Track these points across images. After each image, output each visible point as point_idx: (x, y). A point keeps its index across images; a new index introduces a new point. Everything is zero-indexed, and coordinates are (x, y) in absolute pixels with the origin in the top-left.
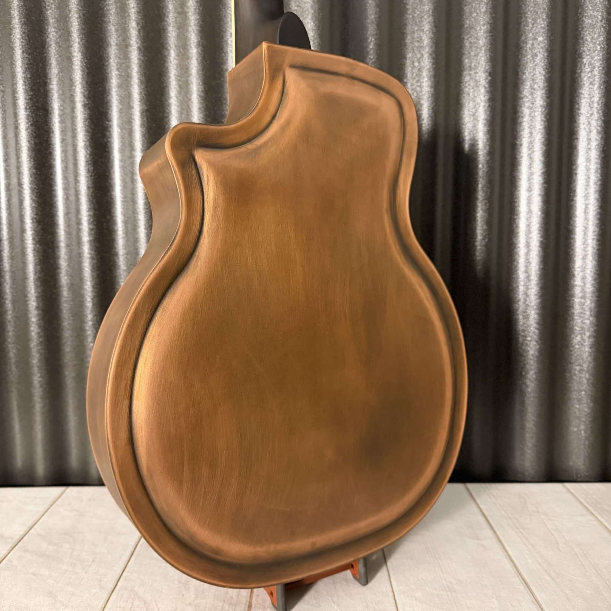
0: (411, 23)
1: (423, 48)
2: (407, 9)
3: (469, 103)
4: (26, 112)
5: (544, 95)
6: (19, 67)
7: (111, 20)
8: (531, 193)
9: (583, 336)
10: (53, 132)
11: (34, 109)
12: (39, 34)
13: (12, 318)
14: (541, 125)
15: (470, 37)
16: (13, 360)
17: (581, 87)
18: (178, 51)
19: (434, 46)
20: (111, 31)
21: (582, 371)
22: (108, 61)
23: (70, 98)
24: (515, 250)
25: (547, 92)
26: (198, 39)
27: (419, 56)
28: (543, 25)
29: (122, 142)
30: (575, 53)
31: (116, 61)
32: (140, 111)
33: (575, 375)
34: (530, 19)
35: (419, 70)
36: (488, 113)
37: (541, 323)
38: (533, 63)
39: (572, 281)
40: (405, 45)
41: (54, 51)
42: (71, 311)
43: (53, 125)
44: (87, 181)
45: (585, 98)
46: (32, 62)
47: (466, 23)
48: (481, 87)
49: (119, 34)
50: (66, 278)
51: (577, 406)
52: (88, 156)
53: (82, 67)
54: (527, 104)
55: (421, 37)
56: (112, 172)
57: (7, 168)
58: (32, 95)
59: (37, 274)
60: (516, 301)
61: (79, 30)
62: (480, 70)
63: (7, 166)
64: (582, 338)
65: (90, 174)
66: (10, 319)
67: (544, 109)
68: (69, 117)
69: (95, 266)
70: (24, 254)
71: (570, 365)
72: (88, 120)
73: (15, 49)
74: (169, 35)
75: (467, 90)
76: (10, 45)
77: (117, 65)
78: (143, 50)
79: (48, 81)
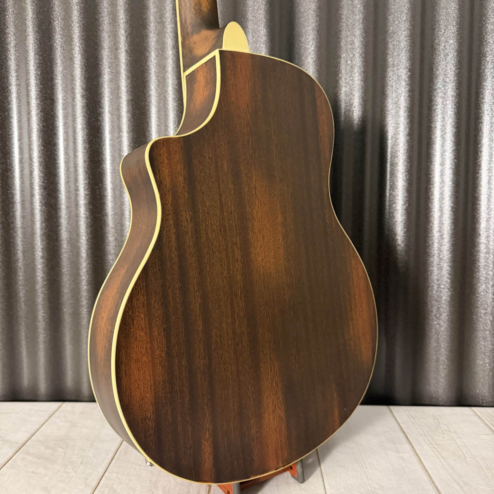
0: (345, 29)
1: (355, 50)
2: (342, 19)
3: (393, 93)
4: (37, 101)
5: (454, 87)
6: (32, 65)
7: (105, 29)
8: (444, 167)
9: (488, 285)
10: (57, 117)
11: (43, 99)
12: (48, 39)
13: (22, 265)
14: (452, 111)
15: (393, 41)
16: (23, 299)
17: (485, 80)
18: (157, 53)
19: (363, 48)
20: (104, 37)
21: (486, 314)
22: (102, 61)
23: (71, 90)
24: (431, 214)
25: (457, 84)
26: (173, 43)
27: (351, 56)
28: (453, 31)
29: (112, 125)
30: (480, 53)
31: (108, 61)
32: (127, 101)
33: (481, 317)
34: (442, 26)
35: (352, 67)
36: (408, 102)
37: (452, 274)
38: (445, 61)
39: (478, 240)
40: (340, 47)
41: (60, 53)
42: (69, 260)
43: (58, 112)
44: (84, 156)
45: (488, 89)
46: (42, 61)
47: (389, 29)
48: (402, 80)
49: (110, 40)
50: (66, 233)
51: (483, 343)
52: (85, 136)
53: (81, 65)
54: (440, 95)
55: (353, 40)
56: (103, 149)
57: (21, 146)
58: (41, 88)
59: (43, 230)
60: (432, 255)
61: (79, 37)
62: (401, 67)
63: (21, 144)
64: (486, 286)
65: (86, 150)
66: (21, 266)
67: (454, 99)
68: (70, 105)
69: (89, 224)
70: (33, 214)
71: (476, 309)
72: (85, 108)
73: (29, 52)
74: (150, 40)
75: (391, 83)
76: (25, 49)
77: (109, 64)
78: (129, 52)
79: (55, 77)
